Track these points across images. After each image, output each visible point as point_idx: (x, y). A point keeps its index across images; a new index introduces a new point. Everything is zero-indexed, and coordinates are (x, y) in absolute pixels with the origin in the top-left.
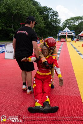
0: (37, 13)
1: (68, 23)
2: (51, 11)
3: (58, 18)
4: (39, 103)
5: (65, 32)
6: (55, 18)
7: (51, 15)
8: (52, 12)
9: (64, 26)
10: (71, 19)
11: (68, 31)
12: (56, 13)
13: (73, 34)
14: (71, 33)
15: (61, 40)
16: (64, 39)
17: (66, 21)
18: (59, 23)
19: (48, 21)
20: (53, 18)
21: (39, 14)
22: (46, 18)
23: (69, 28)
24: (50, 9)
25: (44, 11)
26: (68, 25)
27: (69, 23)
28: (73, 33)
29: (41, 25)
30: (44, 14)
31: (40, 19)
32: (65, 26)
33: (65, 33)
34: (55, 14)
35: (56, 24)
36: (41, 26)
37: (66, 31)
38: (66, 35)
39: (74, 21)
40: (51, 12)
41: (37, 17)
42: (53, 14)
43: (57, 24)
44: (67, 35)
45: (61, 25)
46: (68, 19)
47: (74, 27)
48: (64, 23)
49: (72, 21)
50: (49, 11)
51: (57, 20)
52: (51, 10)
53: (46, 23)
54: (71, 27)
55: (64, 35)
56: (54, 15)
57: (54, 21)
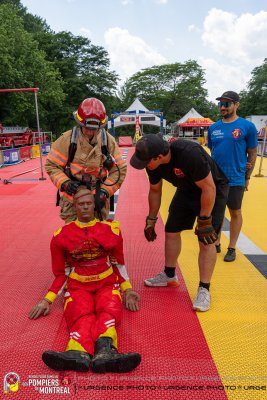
0: (40, 56)
1: (142, 86)
2: (86, 47)
3: (109, 69)
4: (80, 341)
5: (130, 116)
6: (98, 71)
7: (86, 60)
8: (89, 51)
9: (128, 94)
10: (149, 72)
11: (141, 112)
12: (101, 55)
13: (157, 122)
14: (153, 119)
15: (121, 142)
16: (130, 138)
17: (135, 78)
18: (110, 86)
19: (74, 79)
20: (93, 70)
21: (47, 59)
22: (67, 71)
23: (145, 101)
24: (82, 41)
25: (63, 49)
26: (141, 93)
27: (144, 85)
28: (158, 119)
29: (53, 93)
30: (61, 56)
31: (49, 74)
32: (131, 96)
33: (133, 119)
34: (99, 55)
35: (100, 89)
36: (52, 97)
37: (135, 112)
38: (134, 126)
39: (161, 78)
40: (84, 50)
41: (40, 67)
42: (91, 56)
43: (105, 88)
44: (140, 125)
45: (117, 92)
46: (142, 72)
47: (160, 100)
48: (128, 85)
49: (155, 78)
50: (77, 48)
51: (104, 76)
52: (84, 43)
53: (68, 86)
54: (150, 98)
55: (129, 126)
56: (95, 60)
57: (94, 81)
